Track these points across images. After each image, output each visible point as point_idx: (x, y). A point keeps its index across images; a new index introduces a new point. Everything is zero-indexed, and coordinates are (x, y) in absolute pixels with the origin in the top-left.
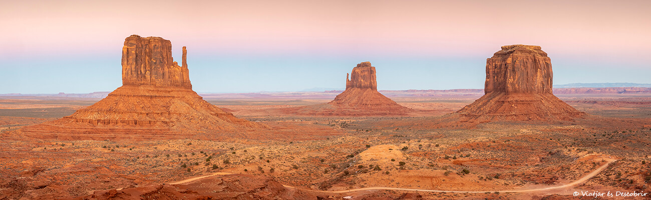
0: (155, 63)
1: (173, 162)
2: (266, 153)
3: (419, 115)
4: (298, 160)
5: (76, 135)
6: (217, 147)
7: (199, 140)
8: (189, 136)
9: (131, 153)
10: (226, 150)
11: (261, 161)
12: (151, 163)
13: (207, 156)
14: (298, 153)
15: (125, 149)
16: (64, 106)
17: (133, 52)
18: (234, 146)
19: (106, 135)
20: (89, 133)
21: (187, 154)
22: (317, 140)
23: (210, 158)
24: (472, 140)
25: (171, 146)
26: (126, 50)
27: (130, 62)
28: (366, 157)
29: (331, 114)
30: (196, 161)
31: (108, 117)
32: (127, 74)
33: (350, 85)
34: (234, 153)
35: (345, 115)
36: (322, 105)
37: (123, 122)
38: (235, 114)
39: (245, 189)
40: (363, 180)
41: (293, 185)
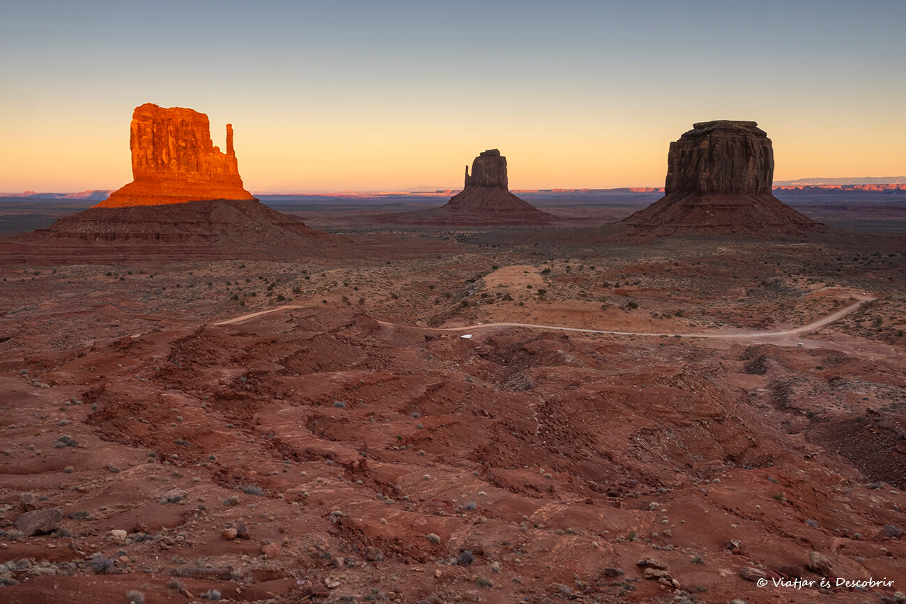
0: (185, 148)
1: (219, 292)
2: (353, 278)
3: (568, 225)
4: (397, 286)
5: (60, 257)
6: (282, 270)
7: (256, 260)
8: (240, 255)
9: (152, 282)
10: (296, 275)
11: (346, 288)
12: (184, 296)
13: (268, 283)
14: (398, 278)
15: (143, 277)
16: (36, 212)
17: (148, 130)
18: (308, 269)
19: (110, 256)
20: (82, 254)
21: (238, 281)
22: (424, 258)
23: (273, 285)
24: (643, 261)
25: (213, 270)
26: (136, 126)
27: (144, 145)
28: (492, 282)
29: (443, 223)
30: (253, 291)
31: (111, 229)
32: (140, 163)
33: (469, 181)
34: (308, 278)
35: (463, 224)
36: (431, 209)
37: (137, 236)
38: (307, 223)
39: (324, 327)
40: (488, 314)
41: (390, 321)
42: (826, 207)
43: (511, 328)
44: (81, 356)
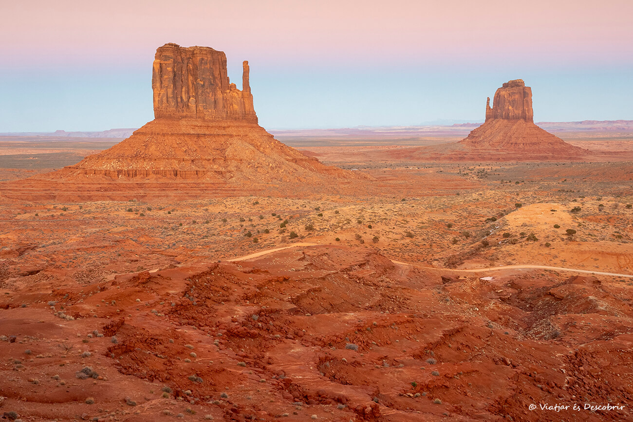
0: (203, 86)
1: (233, 229)
2: (367, 215)
4: (413, 225)
5: (86, 194)
6: (295, 207)
7: (269, 197)
8: (255, 192)
9: (170, 219)
10: (309, 212)
11: (359, 225)
12: (199, 232)
13: (281, 220)
14: (414, 215)
15: (161, 213)
16: (65, 150)
17: (169, 69)
18: (321, 206)
19: (131, 192)
20: (106, 190)
21: (252, 218)
22: (442, 196)
23: (286, 222)
25: (228, 206)
26: (158, 66)
27: (165, 83)
28: (515, 221)
29: (462, 158)
30: (266, 228)
31: (134, 166)
32: (161, 102)
33: (492, 115)
34: (321, 215)
35: (483, 159)
36: (449, 144)
37: (157, 173)
38: (320, 159)
39: (337, 266)
40: (510, 255)
41: (406, 260)
43: (535, 270)
44: (103, 289)
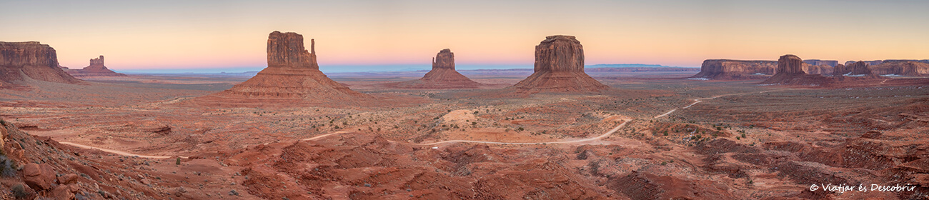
0: (292, 51)
1: (306, 124)
2: (374, 117)
3: (486, 88)
4: (398, 121)
5: (234, 104)
6: (338, 113)
7: (324, 107)
8: (317, 104)
9: (274, 118)
10: (345, 115)
11: (370, 122)
12: (289, 125)
13: (330, 119)
14: (398, 117)
15: (270, 114)
16: (226, 82)
17: (276, 43)
18: (351, 112)
19: (256, 104)
20: (244, 102)
21: (315, 118)
22: (412, 106)
23: (333, 120)
24: (525, 106)
25: (304, 112)
26: (270, 41)
27: (273, 50)
28: (448, 118)
29: (421, 88)
30: (323, 123)
31: (257, 90)
32: (271, 59)
33: (435, 66)
34: (351, 117)
35: (432, 88)
36: (415, 80)
37: (269, 94)
38: (350, 88)
39: (359, 143)
40: (446, 136)
41: (394, 140)
42: (608, 78)
43: (459, 143)
44: (241, 152)
